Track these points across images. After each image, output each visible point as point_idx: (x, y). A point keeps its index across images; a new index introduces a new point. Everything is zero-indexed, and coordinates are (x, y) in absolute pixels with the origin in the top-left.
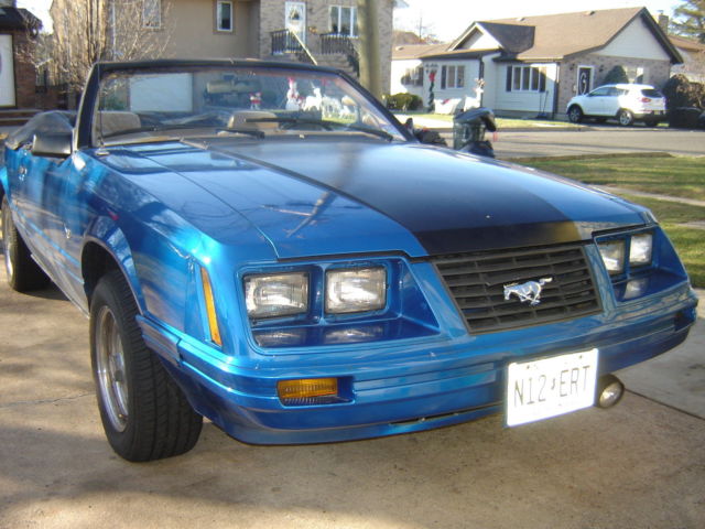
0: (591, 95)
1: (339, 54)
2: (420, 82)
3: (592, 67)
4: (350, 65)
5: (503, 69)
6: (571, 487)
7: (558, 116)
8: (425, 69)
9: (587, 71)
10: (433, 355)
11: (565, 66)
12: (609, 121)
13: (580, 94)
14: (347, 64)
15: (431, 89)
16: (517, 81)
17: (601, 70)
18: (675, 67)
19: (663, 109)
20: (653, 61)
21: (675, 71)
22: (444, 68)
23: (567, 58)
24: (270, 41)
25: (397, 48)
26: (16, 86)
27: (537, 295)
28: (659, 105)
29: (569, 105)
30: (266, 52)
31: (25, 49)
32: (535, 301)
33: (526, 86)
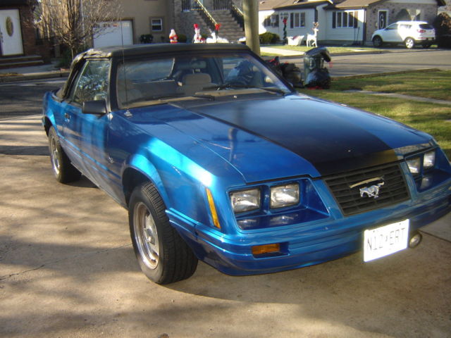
0: (387, 29)
1: (225, 10)
2: (277, 24)
3: (387, 11)
4: (233, 16)
5: (330, 14)
6: (395, 289)
7: (366, 43)
8: (280, 16)
9: (384, 13)
10: (327, 228)
11: (370, 11)
12: (399, 45)
13: (380, 29)
14: (231, 15)
15: (284, 29)
16: (339, 21)
17: (393, 12)
18: (441, 8)
19: (434, 36)
20: (426, 5)
21: (441, 11)
22: (292, 15)
23: (371, 5)
24: (181, 3)
25: (261, 3)
26: (23, 41)
27: (377, 193)
28: (431, 34)
29: (373, 36)
30: (178, 10)
31: (29, 19)
32: (376, 196)
33: (345, 25)
